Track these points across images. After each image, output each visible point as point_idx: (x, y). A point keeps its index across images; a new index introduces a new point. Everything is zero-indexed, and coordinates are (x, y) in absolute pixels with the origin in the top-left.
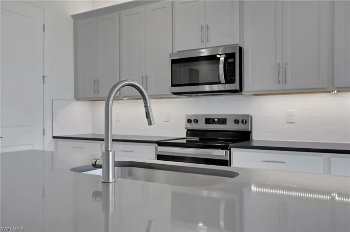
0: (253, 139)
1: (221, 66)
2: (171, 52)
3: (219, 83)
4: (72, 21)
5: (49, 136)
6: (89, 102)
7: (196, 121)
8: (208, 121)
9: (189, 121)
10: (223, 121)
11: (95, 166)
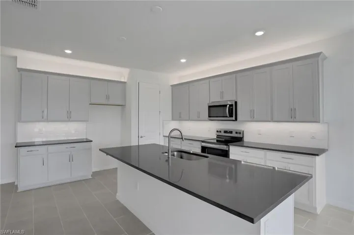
0: (244, 140)
1: (227, 109)
2: (208, 102)
3: (227, 117)
4: (171, 87)
5: (162, 136)
6: (178, 121)
7: (220, 132)
8: (226, 132)
9: (217, 131)
10: (231, 132)
11: (166, 153)
